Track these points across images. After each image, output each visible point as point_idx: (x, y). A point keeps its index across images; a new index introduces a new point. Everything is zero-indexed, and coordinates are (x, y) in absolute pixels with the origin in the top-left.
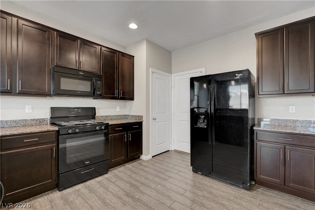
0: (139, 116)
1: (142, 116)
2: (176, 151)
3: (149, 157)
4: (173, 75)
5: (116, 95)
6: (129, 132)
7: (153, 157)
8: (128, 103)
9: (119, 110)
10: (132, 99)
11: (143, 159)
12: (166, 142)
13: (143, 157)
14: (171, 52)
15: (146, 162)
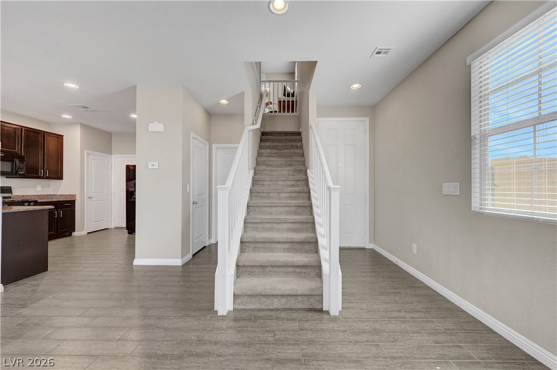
0: (70, 195)
1: (75, 195)
2: (116, 228)
3: (85, 232)
4: (113, 156)
5: (41, 174)
6: (59, 210)
7: (88, 233)
8: (54, 183)
9: (40, 190)
10: (61, 178)
11: (75, 235)
12: (104, 220)
13: (75, 234)
14: (111, 134)
15: (80, 237)
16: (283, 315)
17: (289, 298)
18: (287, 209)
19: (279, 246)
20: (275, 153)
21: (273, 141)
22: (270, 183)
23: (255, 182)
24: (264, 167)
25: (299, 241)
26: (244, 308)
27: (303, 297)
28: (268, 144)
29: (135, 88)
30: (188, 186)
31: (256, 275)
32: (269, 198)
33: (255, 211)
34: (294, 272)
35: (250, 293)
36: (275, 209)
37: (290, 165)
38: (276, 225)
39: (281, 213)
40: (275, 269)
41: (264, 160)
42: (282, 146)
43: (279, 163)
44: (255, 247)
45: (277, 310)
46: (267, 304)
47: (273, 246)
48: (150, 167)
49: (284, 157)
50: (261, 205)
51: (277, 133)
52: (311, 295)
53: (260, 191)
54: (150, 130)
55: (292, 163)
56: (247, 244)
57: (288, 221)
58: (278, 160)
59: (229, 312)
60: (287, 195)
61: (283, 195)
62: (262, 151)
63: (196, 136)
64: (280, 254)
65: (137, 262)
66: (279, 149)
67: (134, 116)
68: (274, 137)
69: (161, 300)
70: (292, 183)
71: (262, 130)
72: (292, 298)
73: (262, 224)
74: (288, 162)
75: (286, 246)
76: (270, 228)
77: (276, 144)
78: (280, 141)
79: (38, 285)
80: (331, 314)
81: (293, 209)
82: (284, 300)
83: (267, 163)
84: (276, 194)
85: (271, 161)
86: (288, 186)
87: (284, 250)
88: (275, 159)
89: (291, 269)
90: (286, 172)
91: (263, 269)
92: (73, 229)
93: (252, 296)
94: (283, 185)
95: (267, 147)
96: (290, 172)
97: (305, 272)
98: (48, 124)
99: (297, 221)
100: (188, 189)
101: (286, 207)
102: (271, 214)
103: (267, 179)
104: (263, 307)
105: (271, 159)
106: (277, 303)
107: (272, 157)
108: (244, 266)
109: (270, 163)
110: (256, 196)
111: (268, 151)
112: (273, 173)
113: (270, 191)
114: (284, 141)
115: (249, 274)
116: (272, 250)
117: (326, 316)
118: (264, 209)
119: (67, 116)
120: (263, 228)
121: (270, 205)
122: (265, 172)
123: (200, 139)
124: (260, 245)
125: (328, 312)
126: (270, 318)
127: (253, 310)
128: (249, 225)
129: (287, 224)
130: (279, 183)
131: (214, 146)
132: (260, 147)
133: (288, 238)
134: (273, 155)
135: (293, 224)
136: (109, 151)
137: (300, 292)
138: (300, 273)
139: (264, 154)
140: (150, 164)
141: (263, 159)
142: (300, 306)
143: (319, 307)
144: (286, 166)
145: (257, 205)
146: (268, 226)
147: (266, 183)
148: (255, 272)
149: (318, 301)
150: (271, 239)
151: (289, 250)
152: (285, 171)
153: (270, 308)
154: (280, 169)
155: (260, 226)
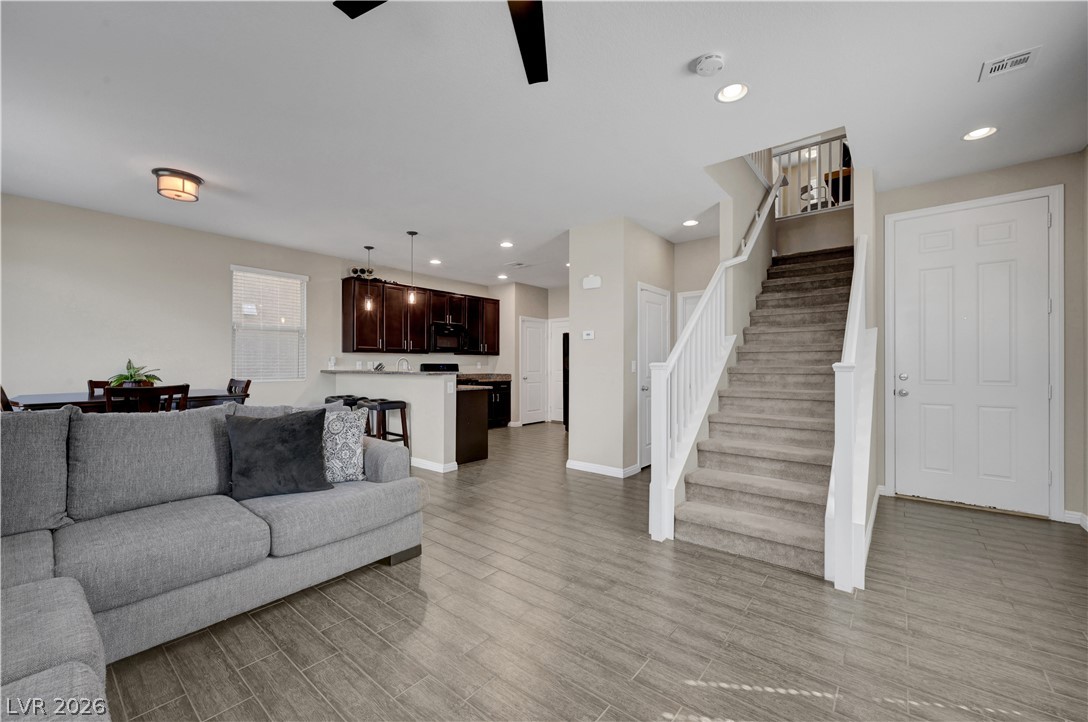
0: (505, 375)
2: (553, 422)
3: (520, 424)
4: (550, 321)
5: (480, 348)
6: (497, 392)
7: (525, 425)
8: (492, 359)
9: (480, 367)
10: (497, 353)
11: (511, 426)
12: (540, 410)
13: (512, 424)
14: (546, 290)
15: (516, 428)
16: (746, 564)
17: (763, 545)
18: (794, 405)
19: (763, 465)
20: (792, 299)
21: (795, 273)
22: (771, 357)
23: (740, 354)
24: (762, 328)
25: (801, 460)
26: (691, 541)
27: (788, 548)
28: (780, 281)
29: (568, 232)
30: (633, 362)
31: (715, 501)
32: (764, 384)
33: (732, 404)
34: (782, 509)
35: (698, 521)
36: (770, 403)
37: (824, 321)
38: (763, 431)
39: (781, 411)
40: (747, 498)
41: (765, 314)
42: (812, 283)
43: (798, 317)
44: (722, 462)
45: (740, 557)
46: (723, 544)
47: (752, 463)
48: (585, 337)
49: (814, 305)
50: (742, 395)
51: (807, 257)
52: (803, 549)
53: (745, 371)
54: (585, 287)
55: (828, 317)
56: (707, 454)
57: (787, 425)
58: (795, 312)
59: (667, 540)
60: (801, 379)
61: (791, 379)
62: (767, 297)
63: (646, 286)
64: (764, 478)
65: (570, 464)
66: (807, 289)
67: (568, 265)
68: (798, 266)
69: (590, 508)
70: (818, 356)
71: (774, 254)
72: (768, 546)
73: (740, 427)
74: (817, 315)
75: (778, 466)
76: (754, 435)
77: (797, 280)
78: (812, 272)
79: (481, 470)
80: (836, 587)
81: (806, 405)
82: (753, 545)
83: (771, 319)
84: (777, 377)
85: (779, 315)
86: (807, 362)
87: (773, 473)
88: (788, 311)
89: (776, 504)
90: (808, 337)
91: (727, 494)
92: (509, 419)
93: (700, 526)
94: (797, 362)
95: (777, 289)
96: (818, 335)
97: (804, 514)
98: (486, 288)
99: (806, 427)
100: (633, 368)
101: (792, 402)
102: (762, 411)
103: (763, 350)
104: (720, 548)
105: (781, 311)
106: (740, 548)
107: (787, 306)
108: (696, 484)
109: (778, 319)
110: (739, 380)
111: (778, 295)
112: (780, 338)
113: (764, 371)
114: (820, 270)
115: (705, 499)
116: (750, 470)
117: (826, 588)
118: (748, 402)
119: (503, 277)
120: (740, 433)
121: (759, 396)
122: (763, 337)
123: (653, 288)
124: (729, 459)
125: (832, 584)
126: (725, 562)
127: (702, 547)
128: (717, 426)
129: (787, 431)
130: (787, 356)
131: (680, 297)
132: (765, 289)
133: (779, 453)
134: (789, 302)
135: (799, 432)
136: (545, 315)
137: (779, 539)
138: (794, 514)
139: (770, 303)
140: (585, 333)
141: (765, 312)
142: (782, 563)
143: (818, 573)
144: (812, 322)
145: (736, 395)
146: (751, 430)
147: (761, 357)
148: (713, 497)
149: (816, 562)
150: (749, 450)
151: (783, 475)
152: (806, 334)
153: (730, 551)
154: (794, 330)
155: (737, 429)
